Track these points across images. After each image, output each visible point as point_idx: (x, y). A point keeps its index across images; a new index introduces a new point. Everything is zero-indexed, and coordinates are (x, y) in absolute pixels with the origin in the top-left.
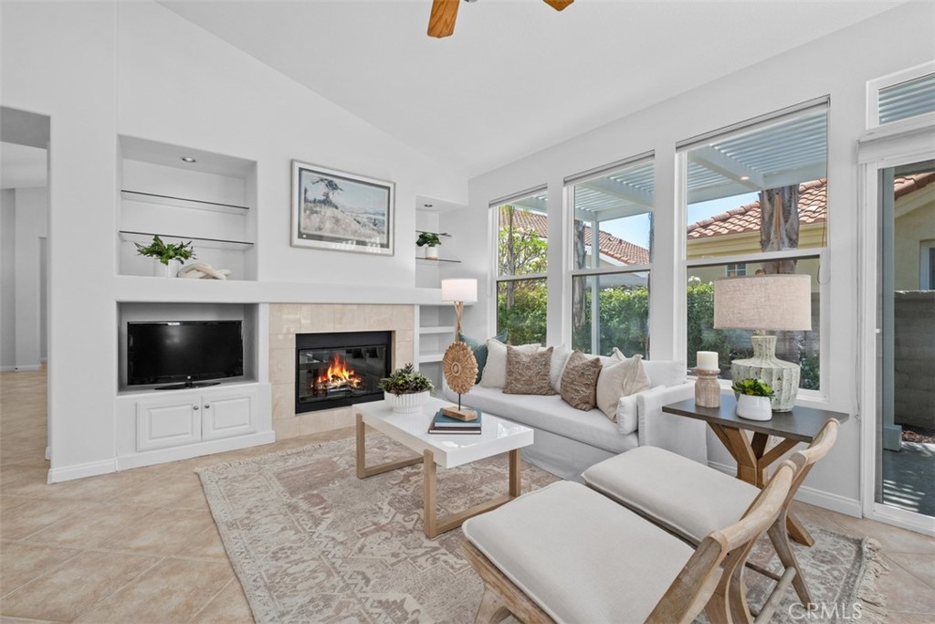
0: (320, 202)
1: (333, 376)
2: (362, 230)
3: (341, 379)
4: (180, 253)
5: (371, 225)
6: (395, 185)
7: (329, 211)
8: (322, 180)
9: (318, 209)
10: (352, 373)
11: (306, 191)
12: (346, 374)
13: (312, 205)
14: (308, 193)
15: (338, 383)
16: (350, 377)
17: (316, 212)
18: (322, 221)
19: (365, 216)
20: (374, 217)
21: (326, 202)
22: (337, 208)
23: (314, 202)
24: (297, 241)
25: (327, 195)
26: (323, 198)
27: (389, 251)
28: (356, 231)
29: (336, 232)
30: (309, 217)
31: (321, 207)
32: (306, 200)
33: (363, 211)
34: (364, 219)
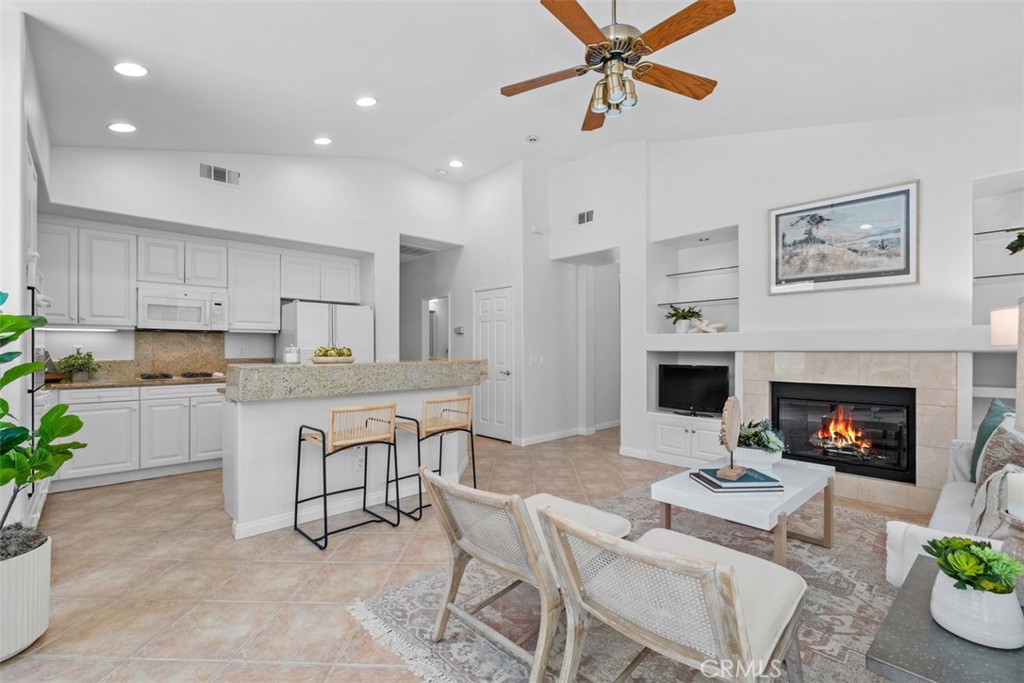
0: (801, 242)
1: (836, 433)
2: (862, 260)
3: (847, 440)
4: (691, 314)
5: (877, 250)
6: (918, 183)
7: (812, 250)
8: (802, 219)
9: (799, 250)
10: (859, 435)
11: (784, 236)
12: (851, 434)
13: (791, 248)
14: (786, 238)
15: (841, 444)
16: (857, 438)
17: (797, 255)
18: (804, 262)
19: (866, 241)
20: (879, 238)
21: (810, 239)
22: (823, 242)
23: (794, 244)
24: (775, 289)
25: (809, 232)
26: (804, 237)
27: (911, 277)
28: (852, 263)
29: (823, 270)
30: (788, 262)
31: (802, 248)
32: (784, 245)
33: (863, 235)
34: (865, 244)
